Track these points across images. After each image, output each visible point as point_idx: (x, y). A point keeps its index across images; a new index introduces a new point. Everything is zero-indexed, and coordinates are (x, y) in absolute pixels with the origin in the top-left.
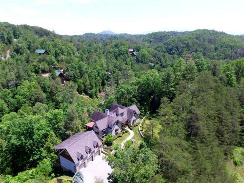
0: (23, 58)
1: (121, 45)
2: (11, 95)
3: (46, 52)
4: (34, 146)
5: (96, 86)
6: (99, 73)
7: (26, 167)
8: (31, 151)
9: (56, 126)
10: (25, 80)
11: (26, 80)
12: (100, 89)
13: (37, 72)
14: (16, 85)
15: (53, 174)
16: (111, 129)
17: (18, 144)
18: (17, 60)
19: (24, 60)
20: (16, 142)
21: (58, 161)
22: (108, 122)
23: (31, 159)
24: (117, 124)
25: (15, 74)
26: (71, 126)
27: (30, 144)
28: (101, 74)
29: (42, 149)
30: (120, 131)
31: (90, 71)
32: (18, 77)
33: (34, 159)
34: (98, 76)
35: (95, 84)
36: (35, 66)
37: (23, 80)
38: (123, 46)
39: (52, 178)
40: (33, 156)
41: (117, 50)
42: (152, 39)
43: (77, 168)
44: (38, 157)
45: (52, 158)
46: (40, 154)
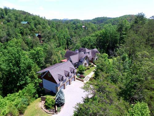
0: (12, 24)
1: (77, 23)
2: (3, 47)
3: (28, 23)
4: (20, 73)
5: (63, 44)
6: (64, 37)
7: (14, 91)
8: (18, 77)
9: (38, 60)
10: (13, 38)
11: (15, 38)
12: (65, 47)
13: (22, 33)
14: (7, 40)
15: (37, 95)
16: (82, 62)
17: (7, 69)
18: (8, 25)
19: (12, 25)
20: (5, 68)
21: (41, 85)
22: (79, 58)
23: (18, 84)
24: (86, 59)
25: (6, 33)
26: (50, 59)
27: (17, 71)
28: (66, 37)
29: (27, 77)
30: (87, 65)
31: (59, 35)
32: (9, 35)
33: (20, 84)
34: (64, 38)
35: (63, 43)
36: (21, 29)
37: (12, 37)
38: (78, 23)
39: (36, 98)
40: (20, 81)
41: (74, 26)
42: (96, 22)
43: (59, 88)
44: (24, 82)
45: (36, 83)
46: (25, 80)
